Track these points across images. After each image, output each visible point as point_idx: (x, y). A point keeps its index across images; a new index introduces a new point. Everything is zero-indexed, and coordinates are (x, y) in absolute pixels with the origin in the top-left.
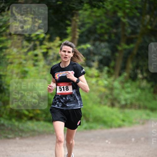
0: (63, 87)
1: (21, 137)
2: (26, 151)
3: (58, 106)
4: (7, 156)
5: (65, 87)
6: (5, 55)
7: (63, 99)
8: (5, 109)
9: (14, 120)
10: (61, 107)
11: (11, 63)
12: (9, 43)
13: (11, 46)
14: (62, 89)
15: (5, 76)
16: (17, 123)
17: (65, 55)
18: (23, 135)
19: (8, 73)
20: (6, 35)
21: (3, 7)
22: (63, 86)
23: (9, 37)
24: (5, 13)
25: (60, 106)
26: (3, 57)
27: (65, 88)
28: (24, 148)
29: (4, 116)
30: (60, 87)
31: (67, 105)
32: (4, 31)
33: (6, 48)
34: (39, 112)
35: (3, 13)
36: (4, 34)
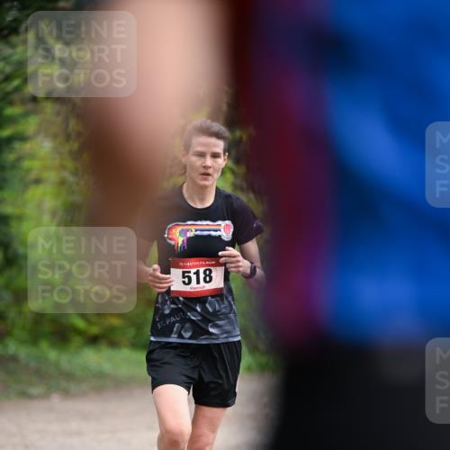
0: (197, 273)
1: (66, 394)
2: (79, 433)
3: (180, 336)
4: (26, 446)
5: (202, 270)
6: (20, 159)
7: (196, 311)
8: (20, 313)
9: (44, 345)
10: (190, 338)
11: (38, 181)
12: (31, 125)
13: (37, 133)
14: (194, 278)
15: (20, 218)
16: (53, 355)
17: (205, 167)
18: (72, 387)
19: (30, 210)
20: (23, 102)
21: (15, 20)
22: (195, 270)
23: (30, 106)
24: (21, 37)
25: (187, 335)
26: (15, 165)
27: (202, 276)
28: (74, 425)
29: (17, 332)
30: (184, 273)
31: (211, 330)
32: (17, 89)
33: (22, 138)
34: (115, 322)
35: (14, 39)
36: (16, 97)
